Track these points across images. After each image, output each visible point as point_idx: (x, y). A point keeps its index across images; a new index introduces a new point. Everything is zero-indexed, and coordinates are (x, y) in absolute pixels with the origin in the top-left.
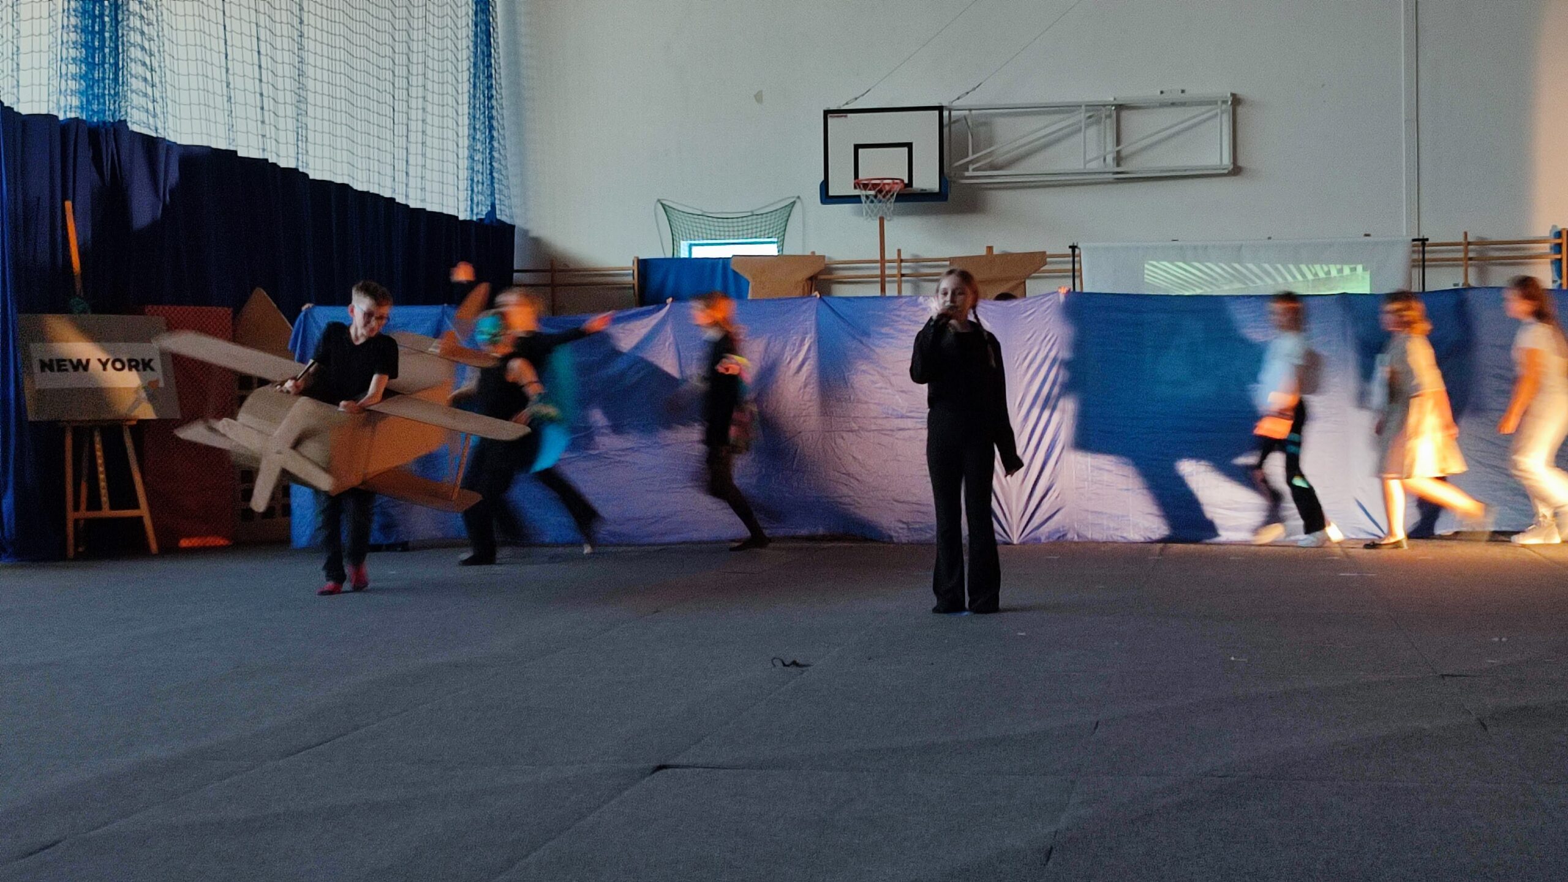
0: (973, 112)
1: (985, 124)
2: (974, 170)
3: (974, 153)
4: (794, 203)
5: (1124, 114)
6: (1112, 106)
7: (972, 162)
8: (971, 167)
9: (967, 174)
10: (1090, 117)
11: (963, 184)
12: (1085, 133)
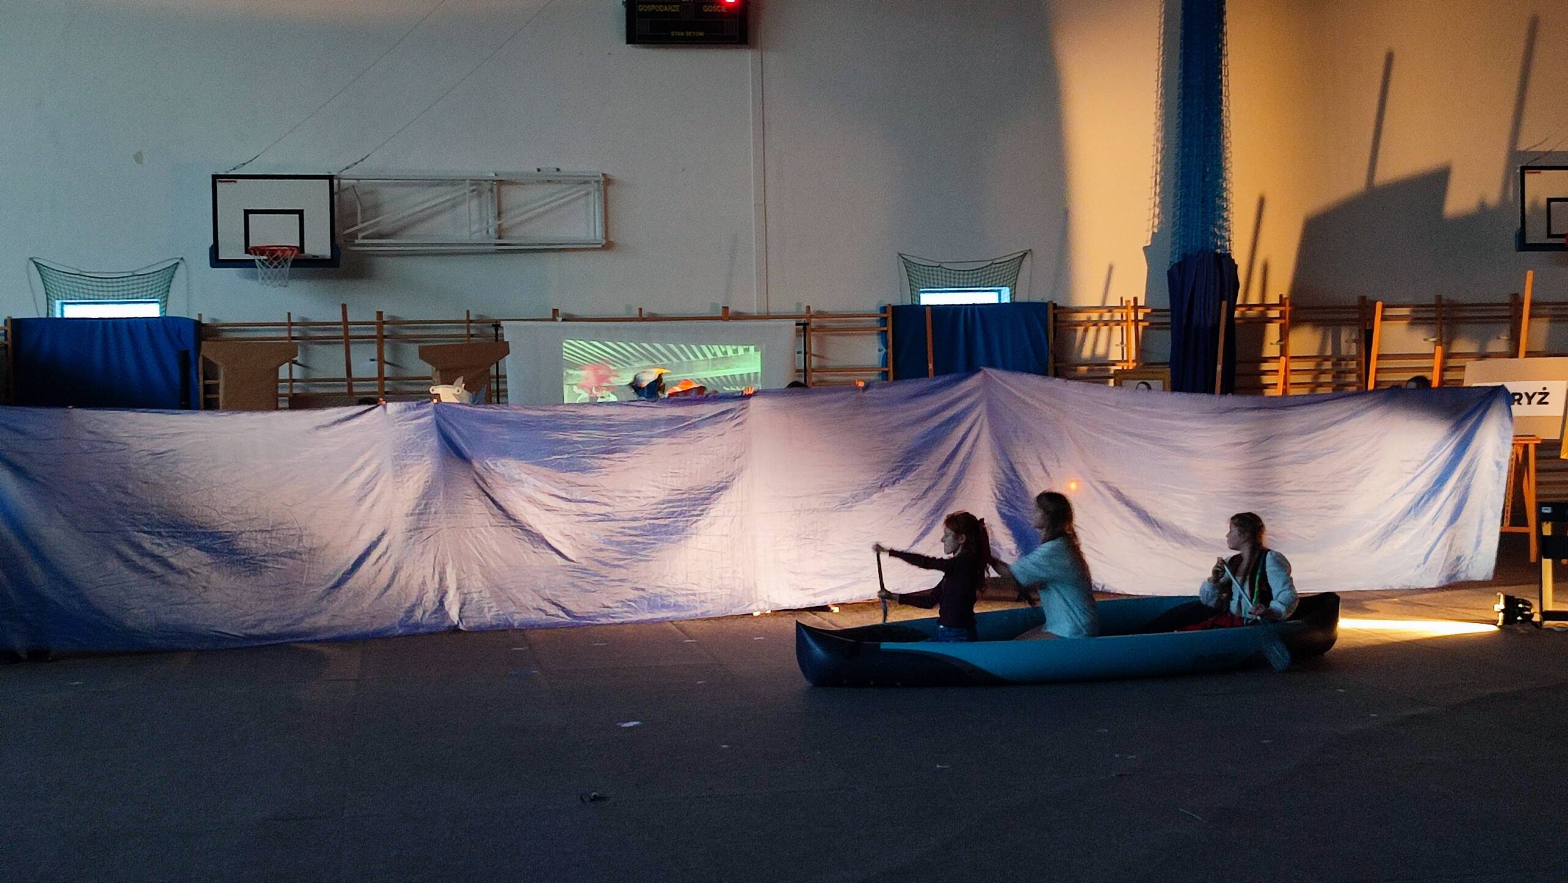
0: (361, 181)
1: (371, 192)
2: (364, 238)
3: (362, 222)
4: (178, 263)
5: (504, 188)
6: (494, 181)
7: (360, 230)
8: (360, 235)
9: (357, 241)
10: (473, 191)
11: (352, 251)
12: (469, 204)
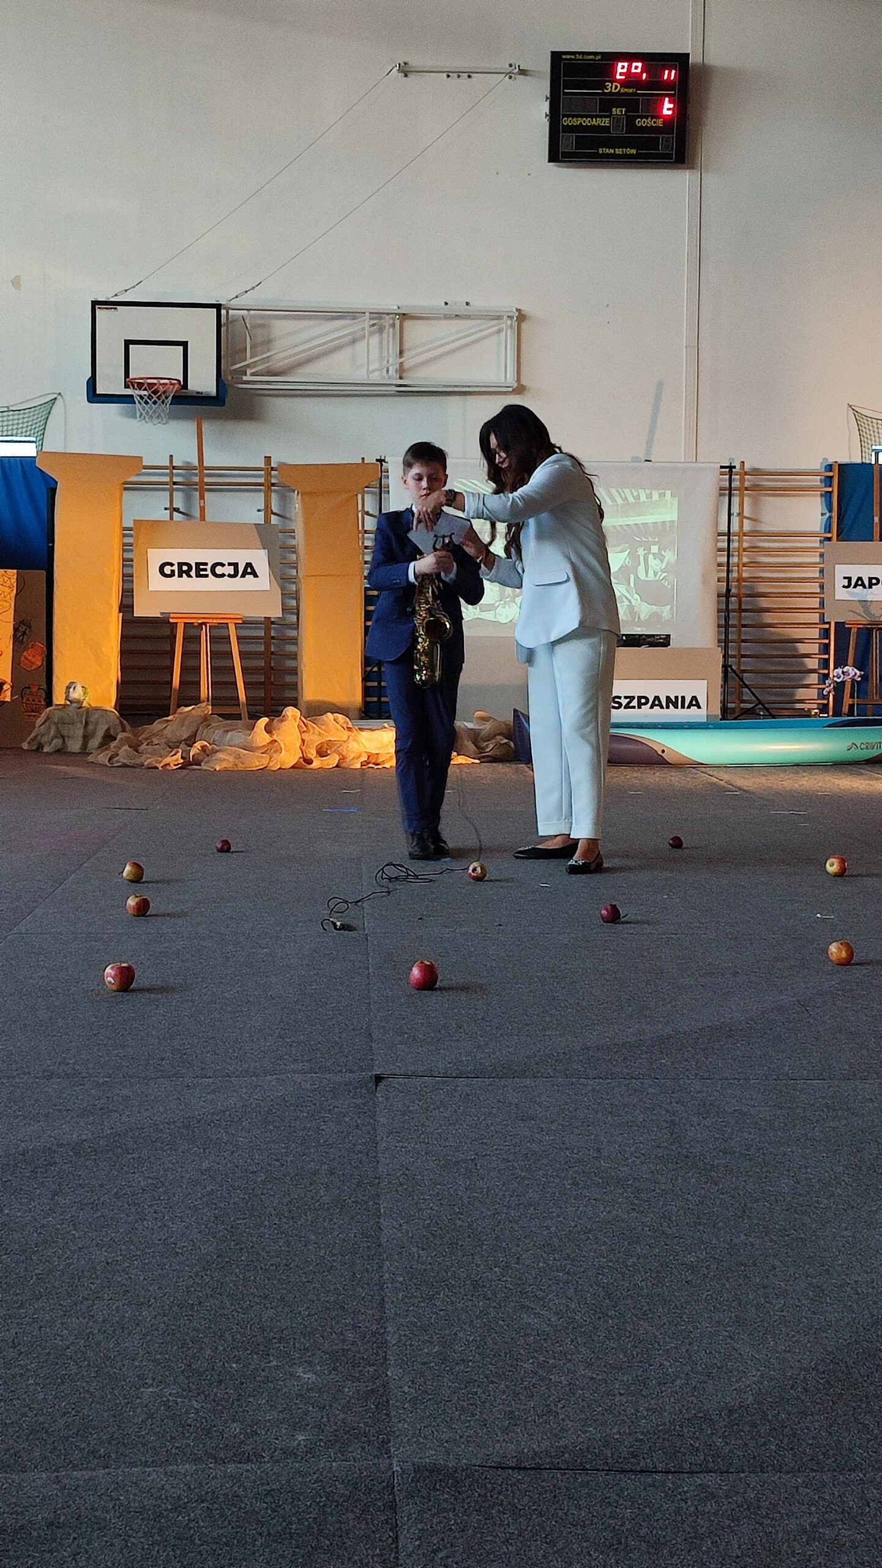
0: (252, 312)
1: (262, 326)
2: (252, 374)
3: (251, 358)
4: (55, 399)
5: (408, 324)
6: (396, 314)
7: (248, 366)
8: (249, 372)
9: (245, 378)
10: (373, 325)
11: (239, 389)
12: (368, 340)
